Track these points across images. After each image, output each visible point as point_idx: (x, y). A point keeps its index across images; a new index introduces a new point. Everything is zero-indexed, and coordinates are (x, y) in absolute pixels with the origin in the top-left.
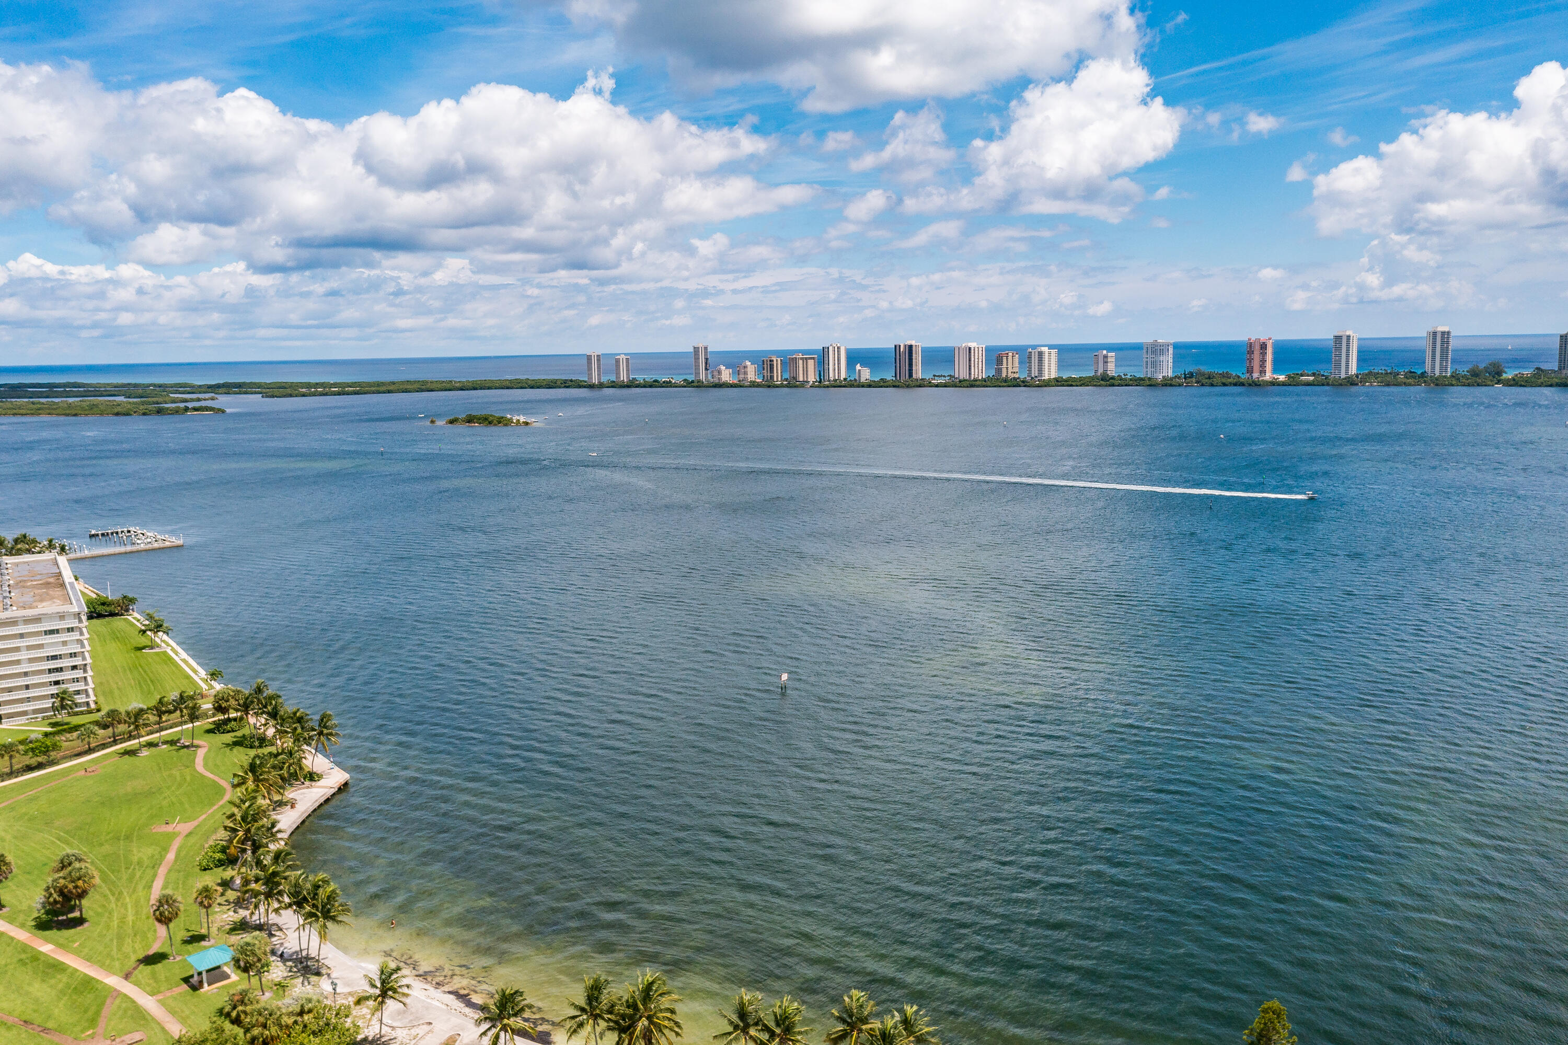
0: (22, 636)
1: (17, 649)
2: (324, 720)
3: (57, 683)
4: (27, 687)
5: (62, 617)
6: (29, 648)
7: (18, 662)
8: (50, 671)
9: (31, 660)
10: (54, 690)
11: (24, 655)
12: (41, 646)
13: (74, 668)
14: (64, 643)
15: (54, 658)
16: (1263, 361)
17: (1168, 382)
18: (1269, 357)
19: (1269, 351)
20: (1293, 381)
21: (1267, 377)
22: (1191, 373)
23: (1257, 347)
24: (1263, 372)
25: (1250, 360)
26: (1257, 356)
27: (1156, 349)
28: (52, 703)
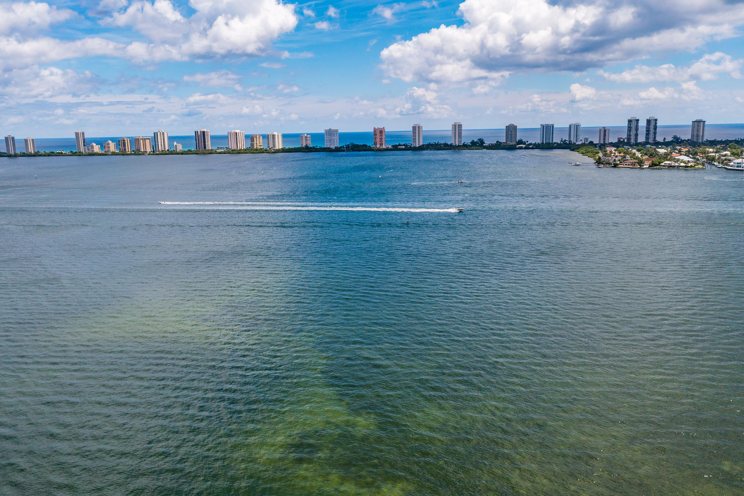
16: (381, 139)
17: (338, 150)
18: (383, 137)
19: (383, 134)
20: (395, 148)
21: (384, 147)
22: (348, 145)
23: (378, 132)
24: (381, 144)
25: (375, 138)
26: (378, 136)
27: (330, 132)
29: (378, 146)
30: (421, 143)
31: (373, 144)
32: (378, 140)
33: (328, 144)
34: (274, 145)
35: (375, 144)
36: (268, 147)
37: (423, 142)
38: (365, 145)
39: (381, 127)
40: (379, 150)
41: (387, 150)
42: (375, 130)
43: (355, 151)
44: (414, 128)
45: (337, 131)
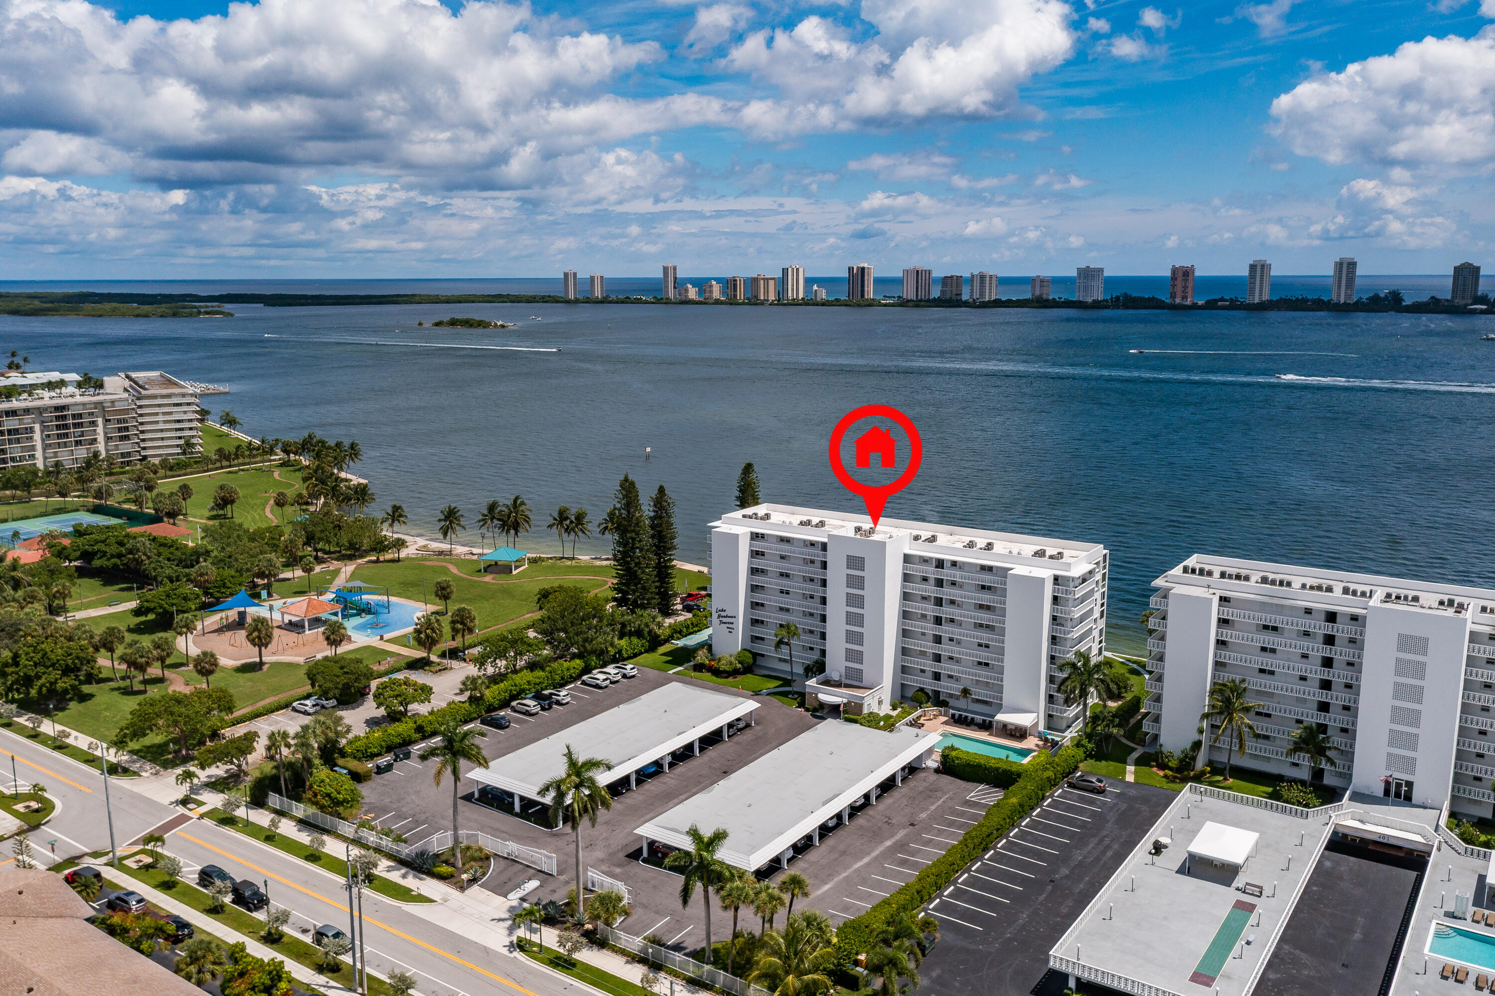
0: (159, 406)
1: (157, 414)
2: (353, 446)
3: (180, 438)
4: (162, 439)
5: (184, 395)
6: (164, 414)
7: (157, 422)
8: (177, 430)
9: (165, 422)
10: (182, 442)
11: (161, 418)
12: (170, 413)
13: (191, 429)
14: (185, 412)
15: (179, 421)
16: (1185, 287)
17: (1097, 305)
18: (1190, 284)
19: (1190, 278)
20: (1211, 305)
21: (1188, 302)
22: (1118, 298)
23: (1180, 274)
24: (1185, 298)
25: (1174, 286)
26: (1179, 283)
27: (1087, 274)
28: (179, 451)
29: (1178, 300)
30: (1266, 297)
31: (1169, 296)
32: (1179, 290)
33: (1082, 294)
34: (982, 293)
35: (1173, 296)
36: (971, 296)
37: (1271, 294)
38: (1153, 298)
39: (1188, 264)
40: (1174, 307)
41: (1194, 307)
42: (1174, 270)
43: (1128, 308)
44: (1253, 267)
45: (1101, 270)
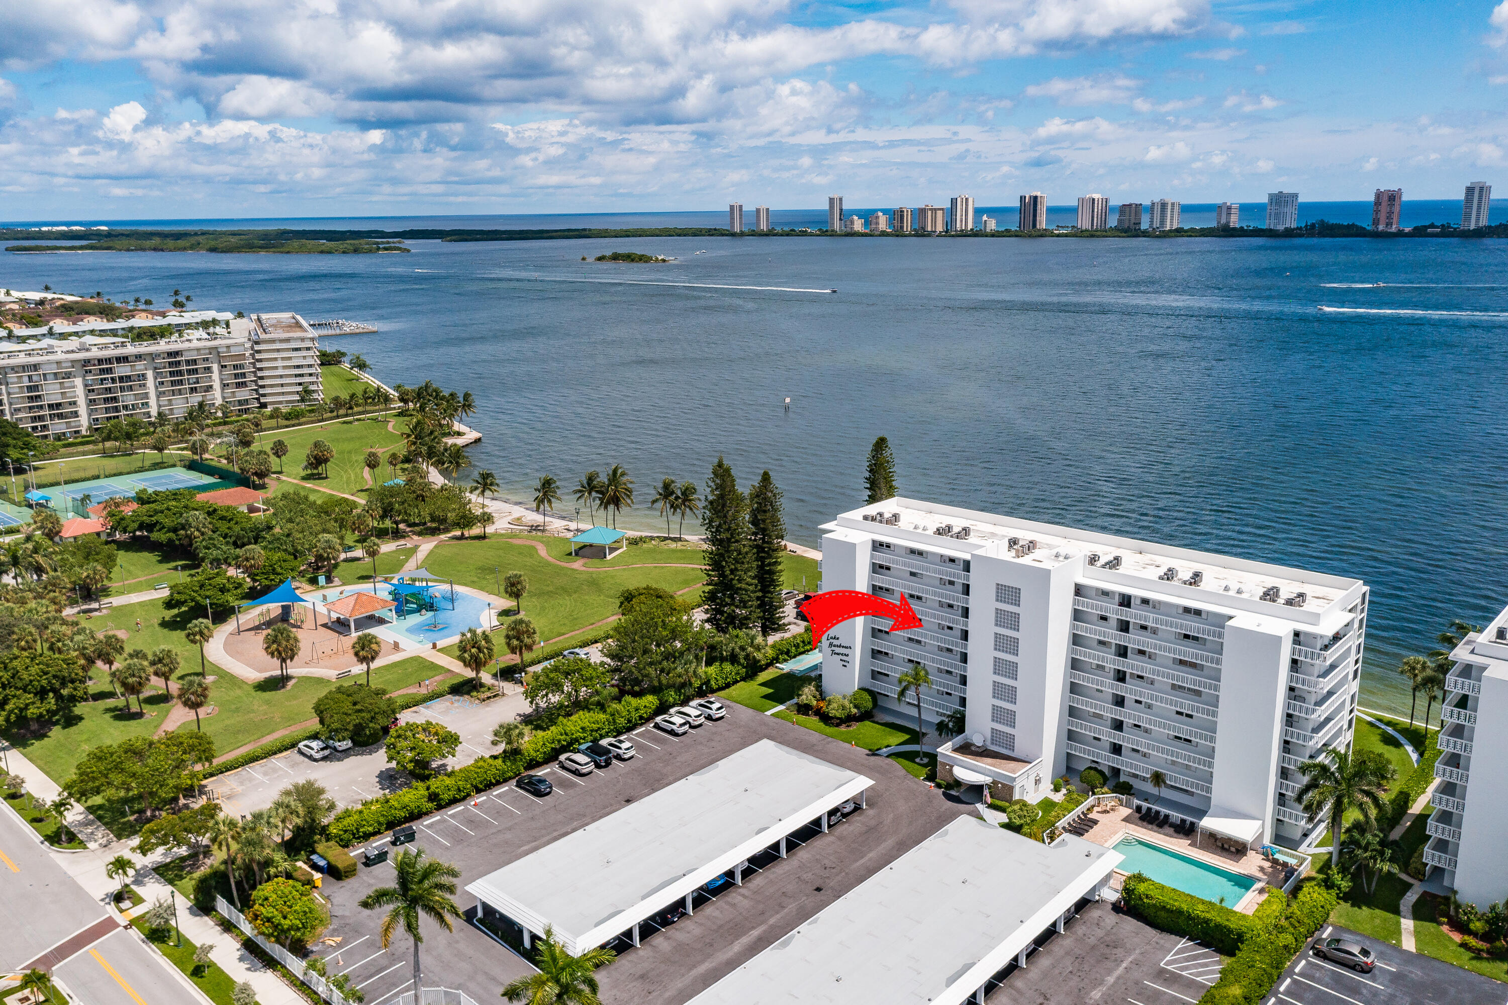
0: (278, 350)
1: (276, 359)
2: (466, 396)
3: (300, 384)
4: (282, 385)
5: (303, 340)
6: (283, 359)
7: (276, 368)
8: (296, 376)
9: (285, 367)
10: (300, 389)
11: (280, 363)
12: (290, 358)
13: (311, 375)
14: (304, 357)
15: (298, 367)
16: (1391, 213)
17: (1289, 233)
18: (1396, 209)
19: (1397, 203)
20: (1419, 232)
21: (1394, 229)
22: (1313, 225)
23: (1386, 198)
24: (1390, 224)
25: (1377, 212)
26: (1384, 209)
27: (1279, 200)
28: (297, 398)
29: (1381, 227)
30: (1483, 222)
32: (1383, 216)
33: (1272, 221)
34: (1163, 222)
35: (1376, 222)
36: (1151, 225)
37: (1489, 220)
38: (1353, 225)
39: (1394, 187)
40: (1377, 235)
41: (1400, 234)
42: (1379, 195)
43: (1324, 236)
44: (1470, 190)
45: (1296, 196)
